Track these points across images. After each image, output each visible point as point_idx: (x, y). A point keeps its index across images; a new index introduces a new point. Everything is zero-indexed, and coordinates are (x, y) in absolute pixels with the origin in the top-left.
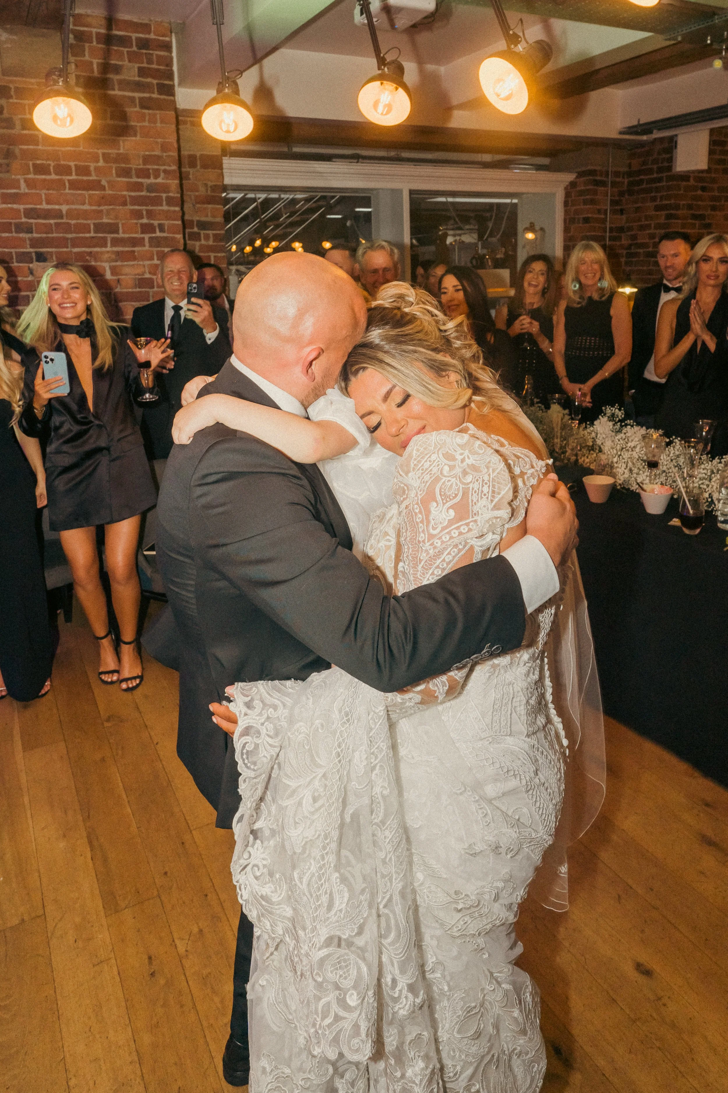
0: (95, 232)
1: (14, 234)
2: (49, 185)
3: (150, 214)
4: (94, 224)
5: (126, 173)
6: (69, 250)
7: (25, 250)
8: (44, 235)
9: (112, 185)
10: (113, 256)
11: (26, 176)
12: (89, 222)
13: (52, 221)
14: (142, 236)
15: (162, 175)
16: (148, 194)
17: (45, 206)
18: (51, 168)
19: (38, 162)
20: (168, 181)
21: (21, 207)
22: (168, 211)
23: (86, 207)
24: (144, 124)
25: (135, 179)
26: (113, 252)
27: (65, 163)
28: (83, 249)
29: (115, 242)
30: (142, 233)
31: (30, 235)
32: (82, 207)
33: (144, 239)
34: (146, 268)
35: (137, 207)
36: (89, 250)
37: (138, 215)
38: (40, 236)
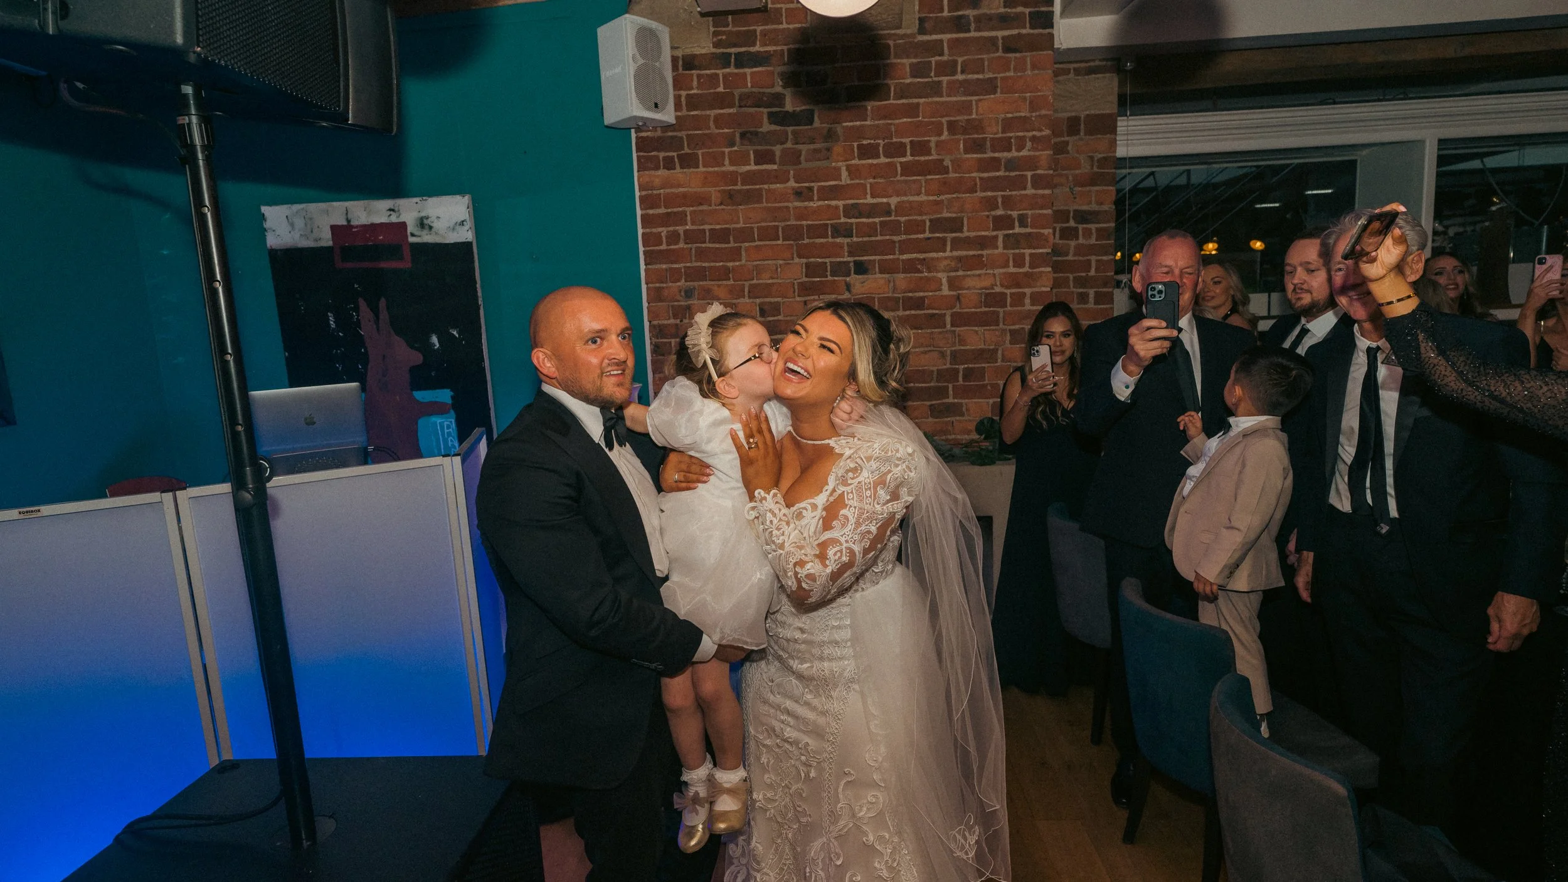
0: (931, 232)
1: (830, 240)
2: (876, 172)
3: (1008, 202)
4: (931, 221)
5: (977, 146)
6: (896, 257)
7: (842, 259)
8: (865, 239)
9: (958, 165)
10: (953, 264)
11: (849, 162)
12: (924, 217)
13: (877, 220)
14: (994, 233)
15: (1029, 144)
16: (1007, 174)
17: (870, 200)
18: (881, 149)
19: (865, 142)
20: (1037, 153)
21: (841, 203)
22: (1034, 196)
23: (923, 198)
24: (1008, 74)
25: (990, 155)
26: (952, 258)
27: (899, 140)
28: (914, 256)
29: (957, 244)
30: (995, 229)
31: (848, 240)
32: (916, 198)
33: (996, 237)
34: (998, 279)
35: (989, 194)
36: (921, 256)
37: (991, 204)
38: (861, 239)
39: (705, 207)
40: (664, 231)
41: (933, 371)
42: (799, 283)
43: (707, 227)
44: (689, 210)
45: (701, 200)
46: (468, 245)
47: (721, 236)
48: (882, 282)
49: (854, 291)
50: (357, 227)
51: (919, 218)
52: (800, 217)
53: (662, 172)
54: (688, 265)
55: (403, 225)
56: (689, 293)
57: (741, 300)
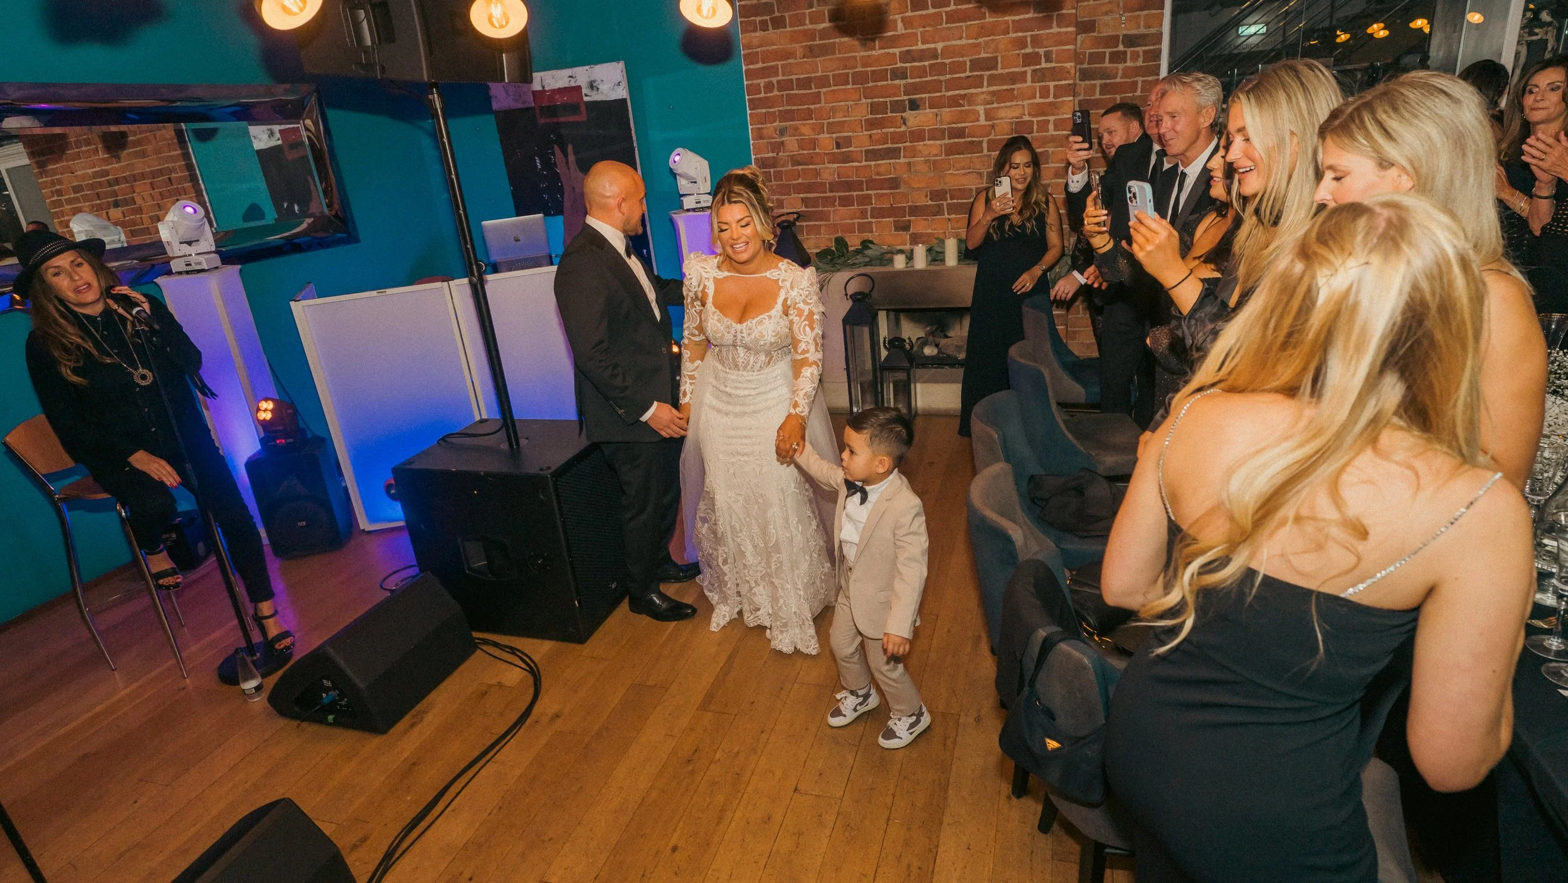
0: (971, 71)
1: (889, 82)
2: (925, 21)
3: (1036, 41)
4: (970, 61)
6: (943, 94)
7: (899, 98)
8: (918, 80)
10: (989, 98)
11: (904, 15)
12: (965, 59)
13: (926, 63)
14: (1024, 69)
16: (1035, 15)
17: (920, 46)
21: (897, 51)
22: (1059, 33)
23: (964, 42)
26: (988, 93)
29: (992, 80)
30: (1025, 65)
31: (904, 81)
32: (959, 42)
33: (1025, 72)
34: (1026, 109)
35: (1020, 34)
36: (963, 92)
37: (1022, 44)
38: (914, 81)
39: (792, 61)
40: (762, 82)
41: (971, 190)
42: (866, 120)
43: (794, 77)
44: (780, 63)
45: (789, 55)
46: (624, 101)
47: (805, 83)
48: (930, 115)
49: (909, 123)
50: (548, 91)
51: (961, 59)
52: (865, 65)
53: (759, 34)
54: (781, 108)
55: (579, 88)
56: (782, 132)
57: (822, 136)
